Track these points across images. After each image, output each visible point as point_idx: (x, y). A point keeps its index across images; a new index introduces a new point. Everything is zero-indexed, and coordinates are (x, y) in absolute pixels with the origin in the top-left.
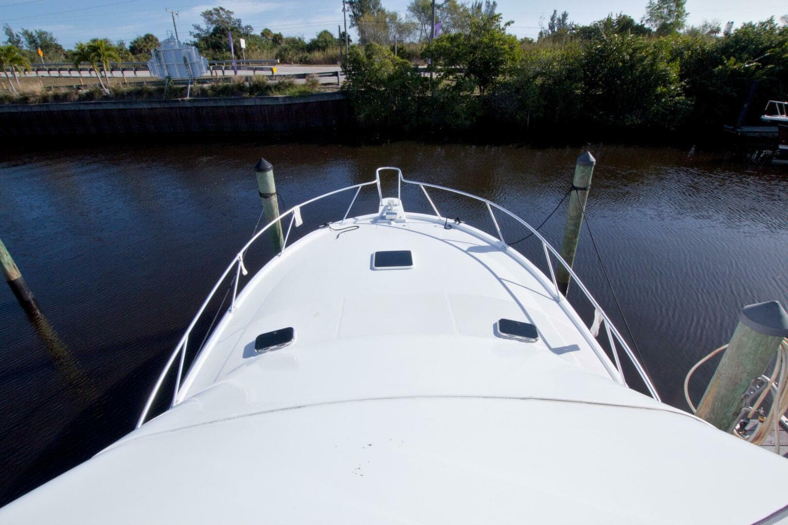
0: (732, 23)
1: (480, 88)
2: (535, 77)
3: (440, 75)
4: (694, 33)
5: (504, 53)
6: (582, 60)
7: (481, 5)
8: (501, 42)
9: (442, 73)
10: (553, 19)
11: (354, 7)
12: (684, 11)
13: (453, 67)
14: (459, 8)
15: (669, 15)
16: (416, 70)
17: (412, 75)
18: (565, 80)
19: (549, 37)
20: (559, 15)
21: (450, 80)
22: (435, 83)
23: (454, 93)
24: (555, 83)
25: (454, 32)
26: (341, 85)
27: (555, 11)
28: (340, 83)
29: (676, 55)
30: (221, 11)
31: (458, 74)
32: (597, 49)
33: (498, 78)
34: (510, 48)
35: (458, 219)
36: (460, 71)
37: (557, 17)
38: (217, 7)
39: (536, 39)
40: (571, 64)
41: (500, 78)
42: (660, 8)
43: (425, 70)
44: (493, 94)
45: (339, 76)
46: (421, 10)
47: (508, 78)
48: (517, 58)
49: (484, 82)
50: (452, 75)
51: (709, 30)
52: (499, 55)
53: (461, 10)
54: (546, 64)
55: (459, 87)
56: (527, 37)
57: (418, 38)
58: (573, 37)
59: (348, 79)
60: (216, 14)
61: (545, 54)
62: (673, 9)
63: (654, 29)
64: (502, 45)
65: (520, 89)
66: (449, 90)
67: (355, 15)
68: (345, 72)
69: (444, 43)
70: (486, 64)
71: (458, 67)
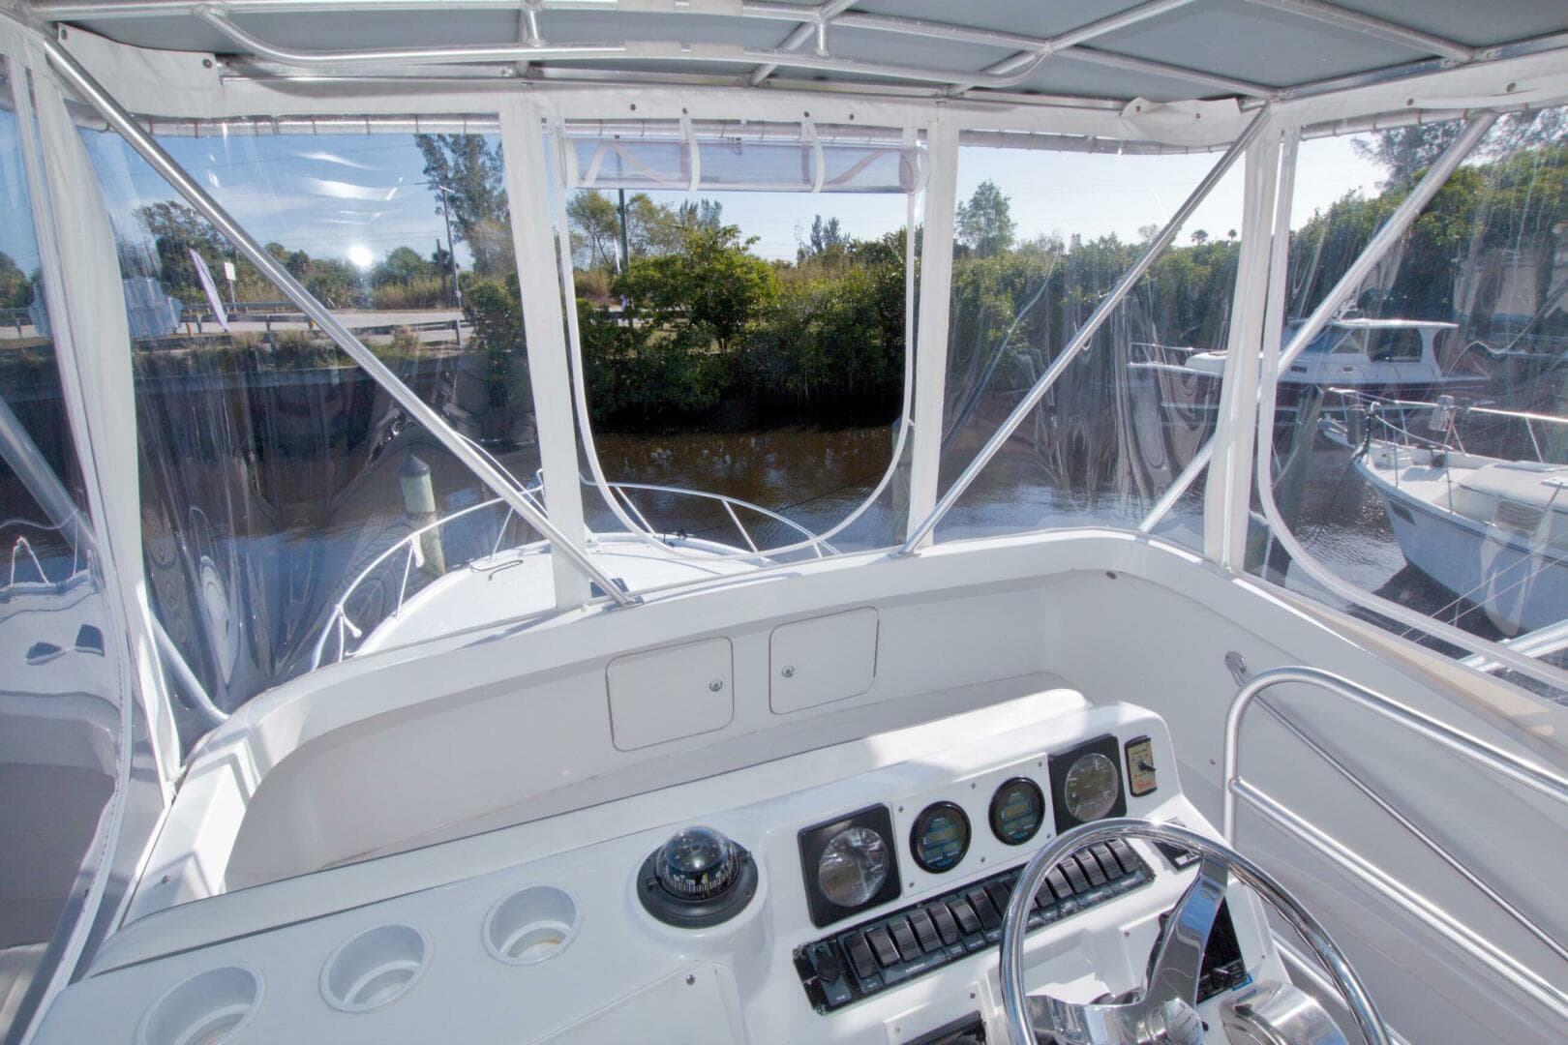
0: (1079, 236)
1: (720, 343)
2: (807, 322)
3: (647, 323)
4: (1029, 250)
5: (753, 286)
6: (872, 294)
7: (696, 207)
8: (745, 269)
9: (651, 320)
10: (816, 228)
11: (458, 208)
12: (1009, 221)
13: (670, 309)
14: (658, 212)
15: (989, 225)
16: (605, 315)
17: (599, 323)
18: (854, 325)
19: (814, 259)
20: (825, 223)
21: (666, 331)
22: (640, 337)
23: (678, 350)
24: (839, 330)
25: (654, 252)
26: (463, 344)
27: (818, 218)
28: (462, 343)
29: (1007, 283)
30: (172, 210)
31: (679, 320)
32: (893, 278)
33: (747, 325)
34: (761, 278)
35: (682, 532)
36: (682, 315)
37: (823, 225)
38: (163, 201)
39: (794, 262)
40: (859, 301)
41: (751, 325)
42: (973, 216)
43: (621, 315)
44: (743, 351)
45: (460, 329)
46: (588, 212)
47: (764, 324)
48: (773, 293)
49: (725, 333)
50: (669, 322)
51: (1049, 246)
52: (744, 289)
53: (662, 215)
54: (821, 302)
55: (683, 340)
56: (781, 258)
57: (589, 261)
58: (855, 258)
59: (478, 333)
60: (160, 215)
61: (818, 286)
62: (992, 217)
63: (973, 246)
64: (746, 273)
65: (787, 339)
66: (667, 346)
67: (462, 220)
68: (471, 320)
69: (651, 272)
70: (726, 304)
71: (678, 309)
